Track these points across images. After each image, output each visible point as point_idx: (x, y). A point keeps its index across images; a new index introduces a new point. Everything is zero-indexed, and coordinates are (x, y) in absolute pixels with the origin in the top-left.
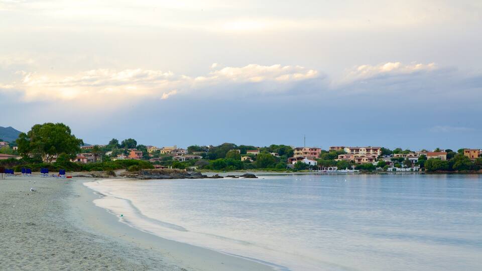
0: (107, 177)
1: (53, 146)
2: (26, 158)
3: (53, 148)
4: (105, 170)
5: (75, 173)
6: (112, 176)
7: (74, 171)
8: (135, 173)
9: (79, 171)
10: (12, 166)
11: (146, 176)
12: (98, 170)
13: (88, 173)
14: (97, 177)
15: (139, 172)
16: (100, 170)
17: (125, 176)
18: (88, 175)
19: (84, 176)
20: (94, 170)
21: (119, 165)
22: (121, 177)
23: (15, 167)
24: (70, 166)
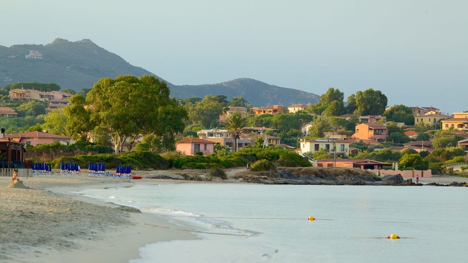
0: (210, 180)
1: (131, 121)
2: (84, 144)
3: (132, 124)
4: (209, 167)
5: (155, 171)
6: (218, 179)
7: (155, 169)
8: (262, 174)
9: (164, 169)
10: (52, 159)
11: (284, 180)
12: (197, 168)
13: (179, 171)
14: (192, 179)
15: (270, 172)
16: (200, 167)
17: (241, 179)
18: (176, 176)
19: (169, 178)
20: (189, 167)
21: (243, 158)
22: (234, 180)
23: (58, 160)
24: (149, 159)
